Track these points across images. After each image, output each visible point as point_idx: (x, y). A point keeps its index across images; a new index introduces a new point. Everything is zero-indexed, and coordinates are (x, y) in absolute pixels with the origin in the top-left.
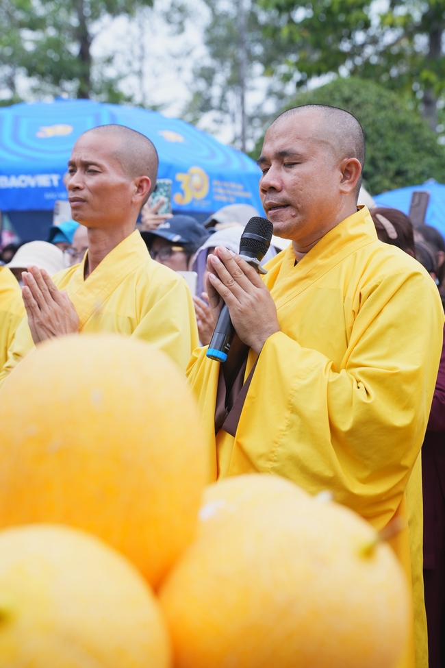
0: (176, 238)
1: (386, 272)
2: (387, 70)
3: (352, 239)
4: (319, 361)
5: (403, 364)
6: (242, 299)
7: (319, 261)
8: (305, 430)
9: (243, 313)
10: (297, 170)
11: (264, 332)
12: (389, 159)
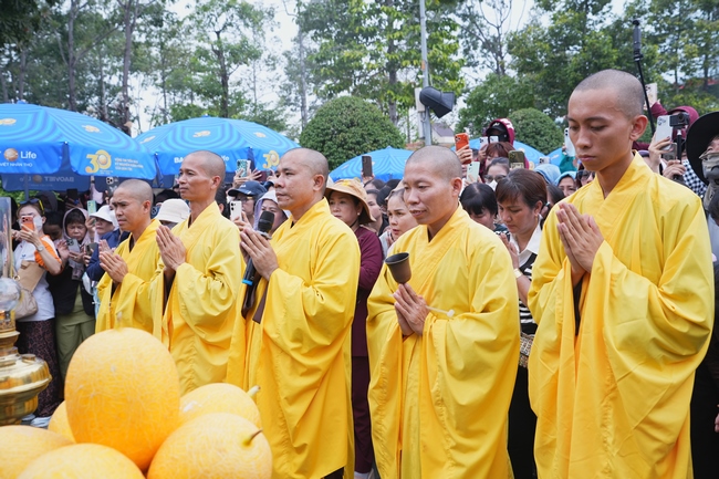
0: (249, 193)
2: (371, 88)
3: (317, 214)
4: (298, 281)
5: (340, 281)
6: (258, 255)
9: (260, 261)
10: (292, 178)
11: (270, 270)
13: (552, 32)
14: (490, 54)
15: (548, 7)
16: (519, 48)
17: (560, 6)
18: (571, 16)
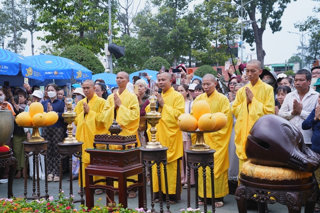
1: (178, 96)
4: (171, 107)
6: (160, 100)
7: (168, 93)
8: (172, 117)
11: (163, 104)
12: (91, 66)
13: (160, 17)
14: (122, 24)
15: (157, 3)
16: (143, 24)
17: (163, 4)
18: (169, 9)
